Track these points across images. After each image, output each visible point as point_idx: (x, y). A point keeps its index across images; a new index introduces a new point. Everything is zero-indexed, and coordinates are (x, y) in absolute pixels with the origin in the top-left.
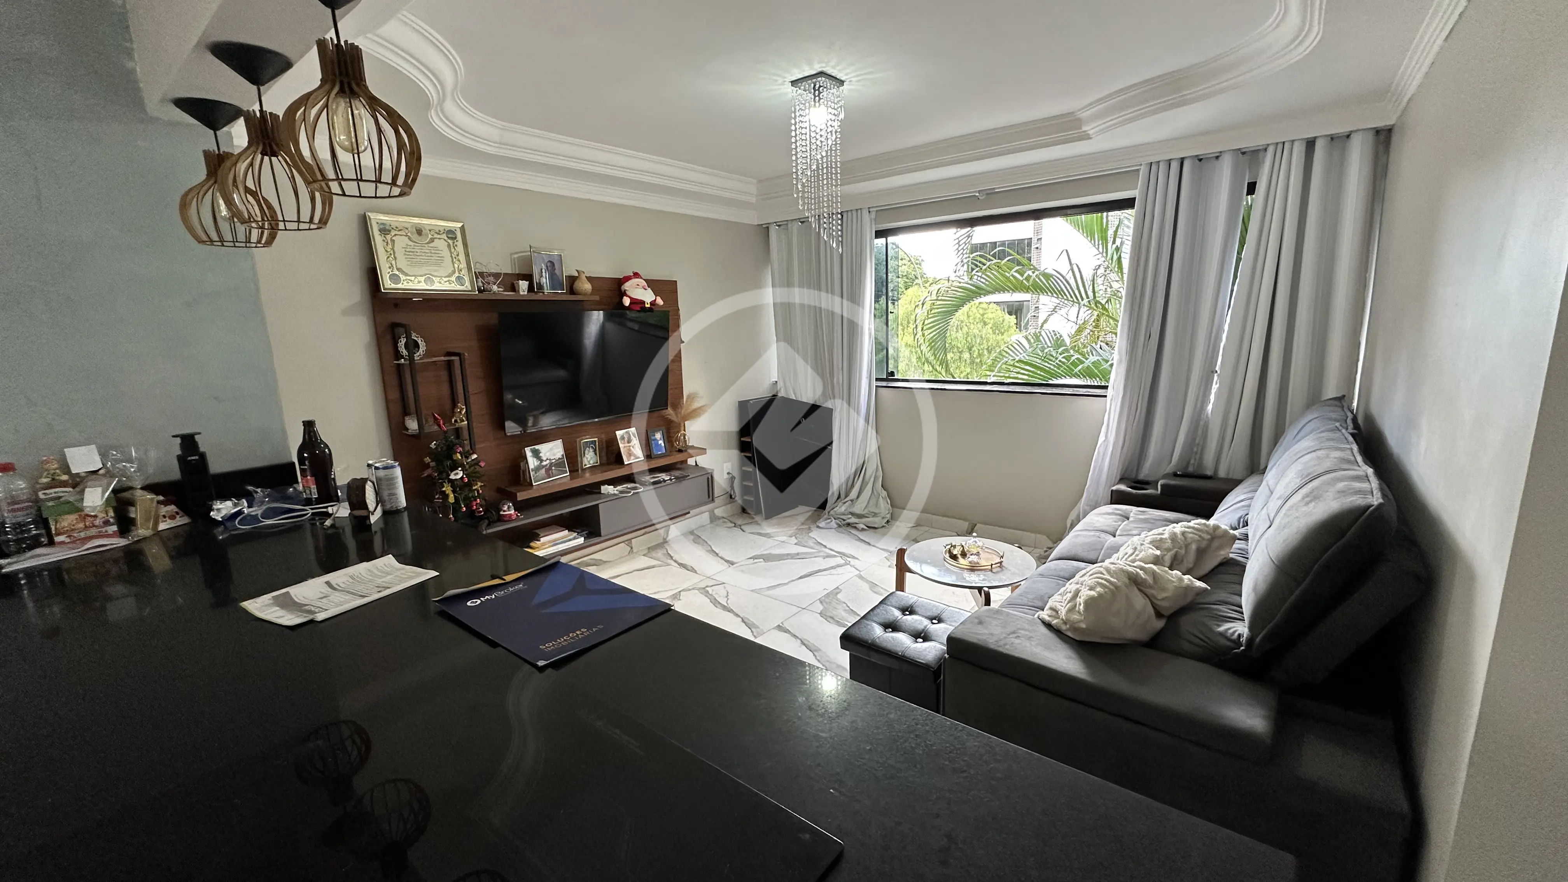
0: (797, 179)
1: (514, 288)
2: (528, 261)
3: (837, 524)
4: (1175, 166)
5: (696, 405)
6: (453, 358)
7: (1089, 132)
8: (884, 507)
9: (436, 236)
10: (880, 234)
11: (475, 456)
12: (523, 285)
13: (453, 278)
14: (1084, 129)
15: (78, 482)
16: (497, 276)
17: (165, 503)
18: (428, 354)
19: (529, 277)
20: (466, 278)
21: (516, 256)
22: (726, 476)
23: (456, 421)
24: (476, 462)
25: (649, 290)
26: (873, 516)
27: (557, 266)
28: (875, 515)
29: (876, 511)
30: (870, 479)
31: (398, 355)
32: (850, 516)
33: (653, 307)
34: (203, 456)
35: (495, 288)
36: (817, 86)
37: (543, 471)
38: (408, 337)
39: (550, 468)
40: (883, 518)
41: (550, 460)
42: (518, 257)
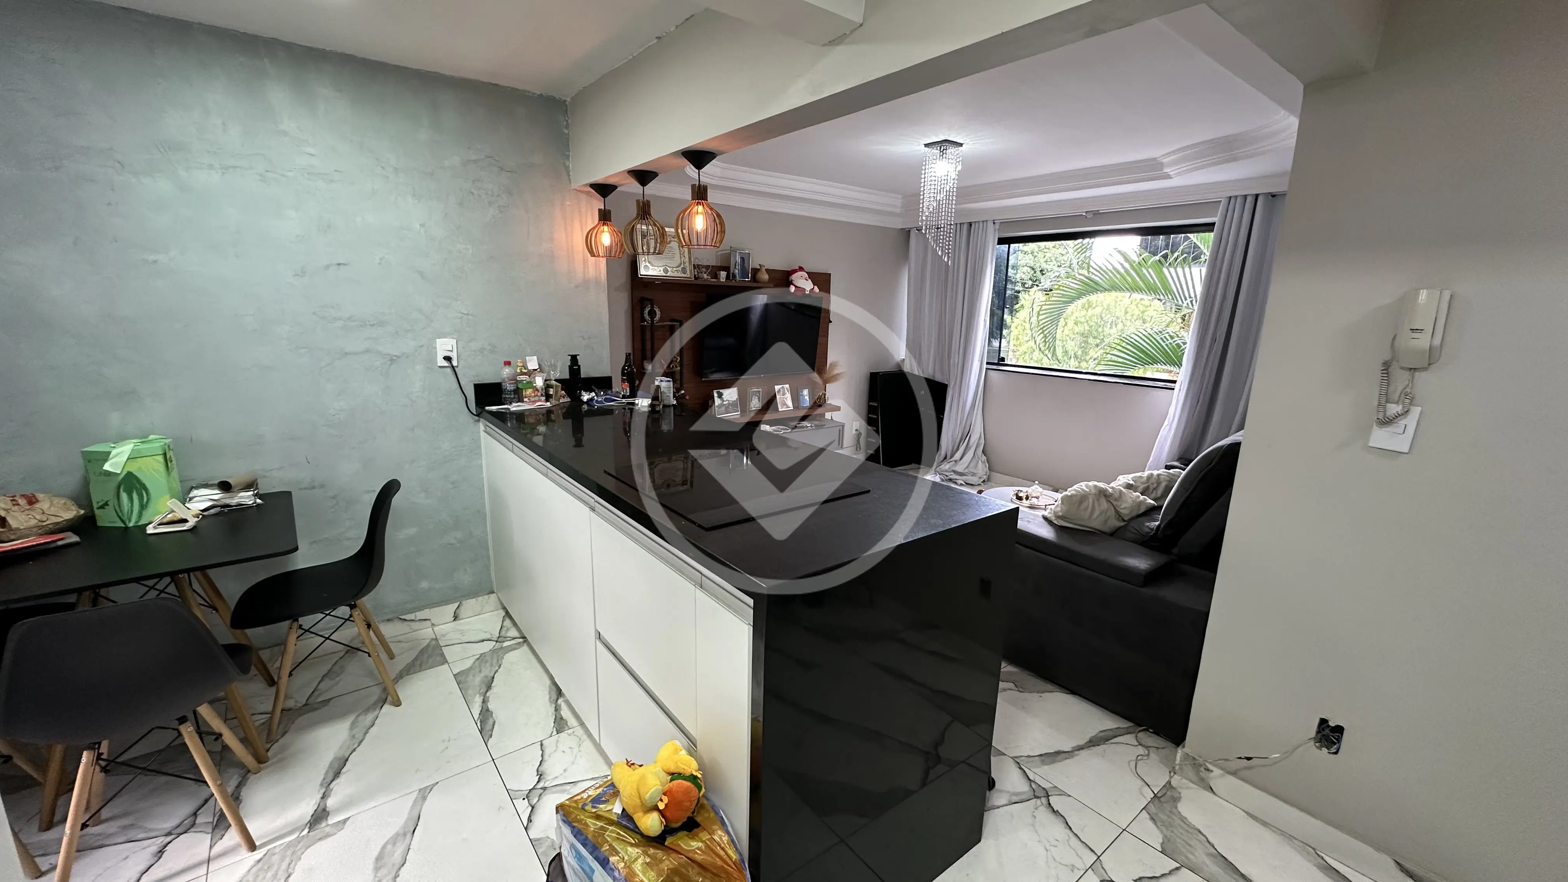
0: (922, 212)
1: (716, 276)
2: (728, 257)
3: (941, 479)
4: (1250, 200)
5: (836, 372)
6: (675, 323)
7: (1170, 173)
8: (982, 469)
9: (672, 239)
10: (1001, 241)
11: (683, 392)
12: (723, 274)
13: (680, 269)
14: (1165, 171)
15: (530, 373)
16: (707, 267)
17: (562, 389)
18: (661, 320)
19: (727, 269)
20: (688, 269)
21: (720, 253)
22: (854, 432)
23: (673, 366)
24: (684, 395)
25: (810, 281)
26: (972, 476)
27: (746, 262)
28: (974, 474)
29: (975, 472)
30: (973, 445)
31: (644, 320)
32: (952, 473)
33: (811, 294)
34: (579, 366)
35: (705, 276)
36: (942, 149)
37: (723, 408)
38: (652, 307)
39: (728, 407)
40: (980, 478)
41: (729, 401)
42: (722, 254)
